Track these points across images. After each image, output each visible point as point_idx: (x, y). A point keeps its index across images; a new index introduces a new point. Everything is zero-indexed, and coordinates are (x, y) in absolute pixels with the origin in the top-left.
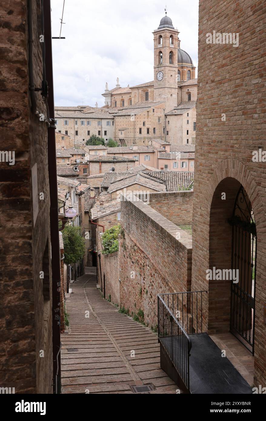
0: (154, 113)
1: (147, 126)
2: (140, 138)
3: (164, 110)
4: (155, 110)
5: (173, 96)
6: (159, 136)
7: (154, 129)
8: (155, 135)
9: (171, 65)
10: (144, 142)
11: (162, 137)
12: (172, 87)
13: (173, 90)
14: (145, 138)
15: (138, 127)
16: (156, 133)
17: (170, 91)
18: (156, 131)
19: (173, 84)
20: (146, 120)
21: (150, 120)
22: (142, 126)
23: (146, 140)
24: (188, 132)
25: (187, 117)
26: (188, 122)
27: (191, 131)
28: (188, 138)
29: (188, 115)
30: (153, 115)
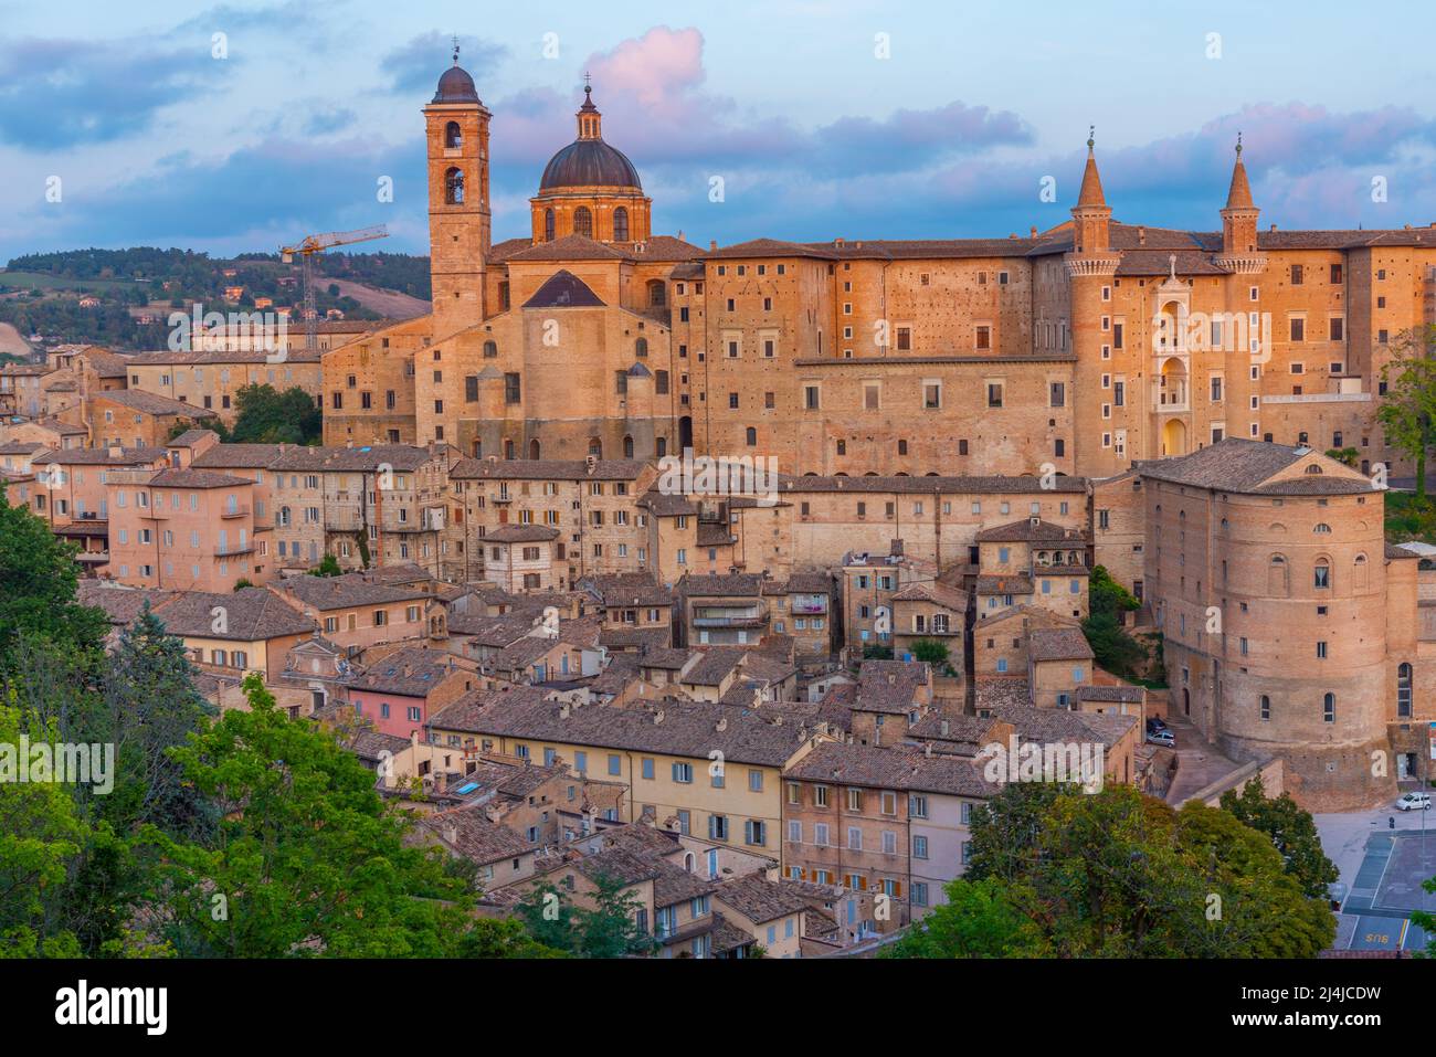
0: (386, 349)
1: (361, 386)
2: (336, 420)
3: (429, 339)
4: (391, 341)
5: (465, 295)
6: (410, 413)
7: (391, 394)
8: (394, 412)
9: (453, 208)
10: (349, 430)
12: (458, 269)
13: (463, 280)
14: (352, 420)
15: (329, 391)
16: (396, 404)
17: (451, 282)
18: (397, 399)
19: (462, 262)
20: (356, 370)
21: (370, 368)
22: (342, 386)
23: (359, 425)
24: (439, 406)
25: (432, 364)
26: (438, 376)
27: (453, 402)
28: (440, 424)
29: (437, 355)
30: (385, 354)
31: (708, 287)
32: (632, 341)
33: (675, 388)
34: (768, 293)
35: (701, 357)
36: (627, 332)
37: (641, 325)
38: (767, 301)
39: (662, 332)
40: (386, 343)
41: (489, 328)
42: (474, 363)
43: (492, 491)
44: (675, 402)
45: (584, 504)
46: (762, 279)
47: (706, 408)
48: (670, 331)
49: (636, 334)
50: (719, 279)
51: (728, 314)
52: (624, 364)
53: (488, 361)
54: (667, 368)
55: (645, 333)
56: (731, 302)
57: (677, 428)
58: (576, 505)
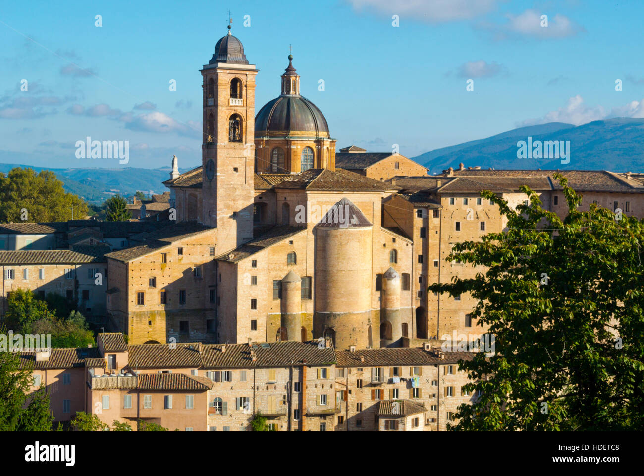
0: (180, 256)
1: (160, 285)
2: (139, 315)
4: (184, 251)
5: (242, 213)
6: (198, 307)
7: (182, 292)
8: (185, 307)
9: (235, 145)
11: (206, 310)
12: (238, 193)
13: (241, 201)
14: (152, 314)
15: (134, 291)
16: (187, 300)
17: (232, 204)
18: (187, 296)
19: (240, 188)
20: (157, 273)
21: (168, 272)
22: (145, 286)
23: (158, 318)
24: (254, 304)
25: (251, 270)
26: (254, 280)
27: (264, 300)
28: (254, 318)
29: (254, 264)
30: (180, 260)
31: (443, 213)
32: (388, 251)
33: (414, 286)
34: (483, 218)
35: (436, 264)
36: (385, 245)
37: (394, 240)
38: (483, 224)
39: (407, 245)
40: (180, 251)
41: (291, 242)
42: (281, 270)
43: (367, 374)
44: (414, 296)
45: (441, 382)
46: (479, 208)
47: (439, 301)
48: (412, 245)
49: (391, 246)
50: (451, 208)
51: (456, 233)
52: (382, 269)
53: (290, 268)
54: (410, 272)
55: (396, 246)
56: (458, 224)
57: (415, 316)
58: (436, 383)
